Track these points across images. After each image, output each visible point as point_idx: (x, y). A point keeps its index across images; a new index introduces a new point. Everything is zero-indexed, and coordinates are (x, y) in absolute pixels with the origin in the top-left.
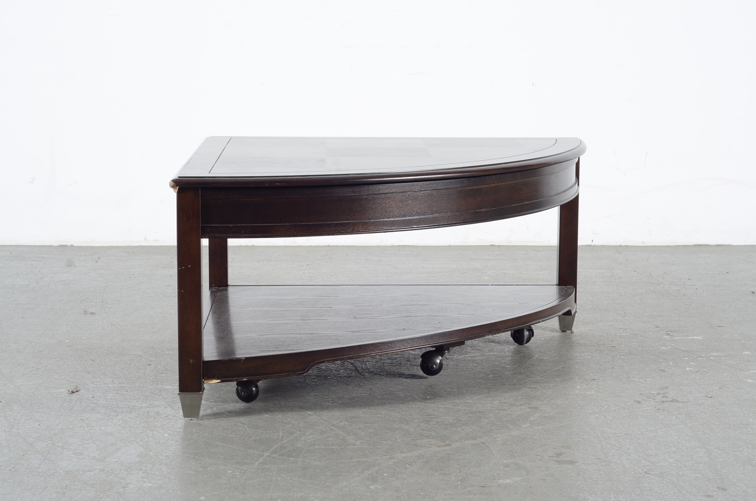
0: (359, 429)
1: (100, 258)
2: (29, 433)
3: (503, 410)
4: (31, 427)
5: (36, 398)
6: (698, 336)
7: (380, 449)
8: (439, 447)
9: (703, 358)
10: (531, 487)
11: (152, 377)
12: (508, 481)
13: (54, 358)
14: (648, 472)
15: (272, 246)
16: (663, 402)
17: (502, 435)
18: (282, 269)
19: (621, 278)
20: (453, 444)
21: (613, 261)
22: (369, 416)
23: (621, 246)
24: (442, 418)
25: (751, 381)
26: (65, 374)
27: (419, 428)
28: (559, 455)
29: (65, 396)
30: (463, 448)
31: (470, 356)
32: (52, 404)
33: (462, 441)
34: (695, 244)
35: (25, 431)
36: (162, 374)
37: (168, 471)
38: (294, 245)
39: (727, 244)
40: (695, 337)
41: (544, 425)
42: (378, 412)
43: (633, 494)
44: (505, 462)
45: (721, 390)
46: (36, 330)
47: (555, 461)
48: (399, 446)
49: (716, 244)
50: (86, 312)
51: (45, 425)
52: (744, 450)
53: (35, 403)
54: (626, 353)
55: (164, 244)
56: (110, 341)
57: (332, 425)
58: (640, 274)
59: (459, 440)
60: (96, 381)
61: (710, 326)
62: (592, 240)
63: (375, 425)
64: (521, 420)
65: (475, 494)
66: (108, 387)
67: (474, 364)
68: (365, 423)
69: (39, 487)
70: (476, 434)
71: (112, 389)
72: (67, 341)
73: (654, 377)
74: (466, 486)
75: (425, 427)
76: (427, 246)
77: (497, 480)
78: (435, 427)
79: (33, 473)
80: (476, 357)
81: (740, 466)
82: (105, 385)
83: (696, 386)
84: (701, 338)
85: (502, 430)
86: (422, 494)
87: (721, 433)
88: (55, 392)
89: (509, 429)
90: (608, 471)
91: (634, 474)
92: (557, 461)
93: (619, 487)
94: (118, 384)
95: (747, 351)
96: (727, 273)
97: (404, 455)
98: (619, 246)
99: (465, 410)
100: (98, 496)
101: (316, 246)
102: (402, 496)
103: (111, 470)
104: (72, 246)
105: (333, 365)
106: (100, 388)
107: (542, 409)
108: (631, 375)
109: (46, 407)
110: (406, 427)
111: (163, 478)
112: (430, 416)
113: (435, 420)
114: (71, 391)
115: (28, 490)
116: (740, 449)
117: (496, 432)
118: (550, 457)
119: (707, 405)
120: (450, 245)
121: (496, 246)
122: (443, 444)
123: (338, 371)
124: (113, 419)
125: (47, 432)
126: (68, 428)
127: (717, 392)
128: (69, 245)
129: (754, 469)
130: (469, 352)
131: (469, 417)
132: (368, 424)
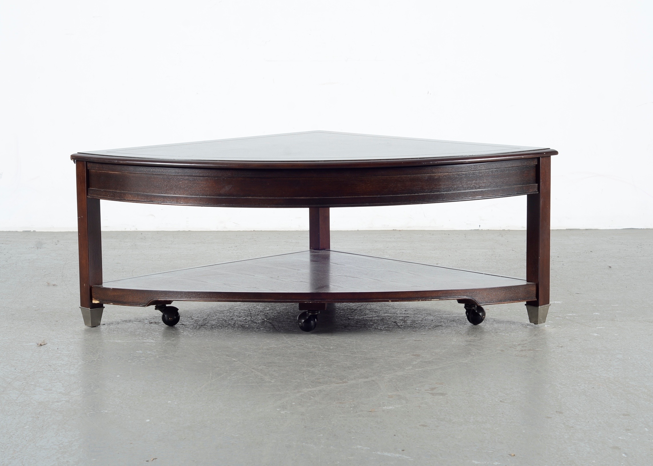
0: (274, 371)
1: (59, 241)
2: (7, 375)
3: (392, 357)
4: (9, 370)
5: (11, 350)
6: (558, 301)
7: (290, 385)
8: (338, 383)
9: (560, 317)
10: (408, 412)
11: (105, 334)
12: (390, 407)
13: (24, 320)
14: (502, 401)
15: (206, 231)
16: (522, 351)
17: (389, 375)
18: (214, 250)
19: (501, 256)
20: (349, 382)
21: (496, 242)
22: (283, 361)
23: (504, 230)
24: (342, 363)
25: (596, 334)
26: (33, 332)
27: (323, 370)
28: (433, 389)
29: (35, 348)
30: (357, 385)
31: (368, 317)
32: (24, 354)
33: (356, 379)
34: (568, 228)
35: (4, 373)
36: (114, 331)
37: (120, 402)
38: (224, 230)
39: (595, 229)
40: (555, 302)
41: (424, 367)
42: (290, 359)
43: (489, 416)
44: (390, 394)
45: (571, 342)
46: (8, 298)
47: (429, 393)
48: (306, 383)
49: (585, 229)
50: (49, 284)
51: (20, 369)
52: (581, 385)
53: (11, 353)
54: (497, 314)
55: (114, 230)
56: (70, 307)
57: (253, 369)
58: (517, 253)
59: (354, 378)
60: (60, 337)
61: (570, 293)
62: (480, 226)
63: (287, 368)
64: (405, 364)
65: (363, 417)
66: (70, 341)
67: (371, 323)
68: (279, 367)
69: (17, 413)
70: (368, 374)
71: (73, 342)
72: (34, 306)
73: (518, 332)
74: (357, 411)
75: (327, 370)
76: (339, 231)
77: (382, 407)
78: (335, 369)
79: (12, 403)
80: (373, 318)
81: (577, 396)
82: (67, 340)
83: (551, 339)
84: (560, 303)
85: (390, 372)
86: (322, 417)
87: (566, 373)
88: (27, 345)
89: (395, 371)
90: (471, 400)
91: (491, 402)
92: (431, 394)
93: (478, 411)
94: (78, 339)
95: (597, 312)
96: (591, 251)
97: (310, 389)
98: (503, 230)
99: (361, 357)
100: (65, 419)
101: (243, 231)
102: (306, 419)
103: (74, 401)
104: (34, 231)
105: (255, 324)
106: (63, 342)
107: (423, 356)
108: (499, 331)
109: (20, 356)
110: (312, 370)
111: (117, 407)
112: (332, 362)
113: (336, 364)
114: (39, 344)
115: (9, 415)
116: (578, 385)
117: (384, 372)
118: (426, 390)
119: (558, 353)
120: (358, 230)
121: (398, 230)
122: (341, 381)
123: (259, 328)
124: (74, 365)
125: (22, 374)
126: (38, 371)
127: (567, 343)
128: (32, 231)
129: (587, 399)
130: (368, 314)
131: (363, 362)
132: (282, 367)
